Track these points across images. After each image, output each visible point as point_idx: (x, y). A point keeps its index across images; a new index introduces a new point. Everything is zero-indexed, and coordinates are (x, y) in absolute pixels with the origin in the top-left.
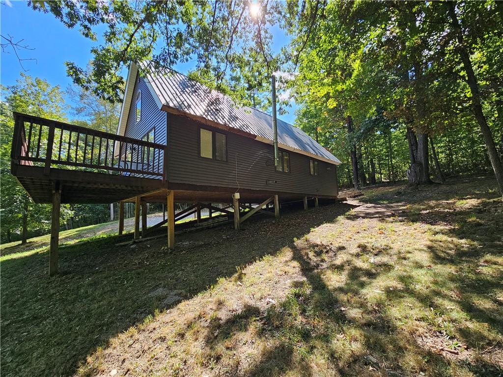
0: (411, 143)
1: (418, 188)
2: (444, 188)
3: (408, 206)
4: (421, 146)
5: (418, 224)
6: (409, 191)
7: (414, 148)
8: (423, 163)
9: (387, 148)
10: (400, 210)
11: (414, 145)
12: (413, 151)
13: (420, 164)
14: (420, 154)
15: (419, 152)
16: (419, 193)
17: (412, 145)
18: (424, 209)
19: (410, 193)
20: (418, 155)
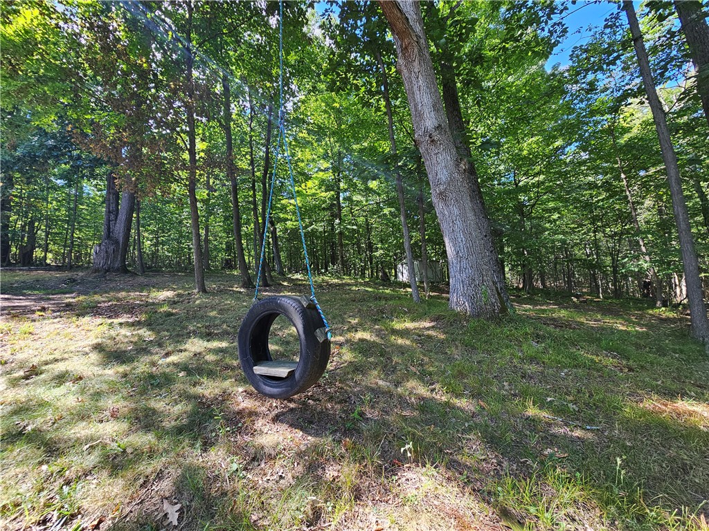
0: (109, 209)
1: (105, 277)
2: (141, 279)
3: (81, 298)
4: (122, 216)
5: (86, 318)
6: (90, 279)
7: (112, 217)
8: (121, 242)
9: (69, 209)
10: (63, 303)
11: (113, 213)
12: (109, 221)
13: (117, 242)
14: (119, 228)
15: (117, 225)
16: (106, 283)
17: (109, 212)
18: (104, 302)
19: (90, 282)
20: (116, 229)
